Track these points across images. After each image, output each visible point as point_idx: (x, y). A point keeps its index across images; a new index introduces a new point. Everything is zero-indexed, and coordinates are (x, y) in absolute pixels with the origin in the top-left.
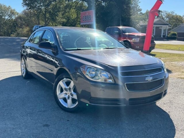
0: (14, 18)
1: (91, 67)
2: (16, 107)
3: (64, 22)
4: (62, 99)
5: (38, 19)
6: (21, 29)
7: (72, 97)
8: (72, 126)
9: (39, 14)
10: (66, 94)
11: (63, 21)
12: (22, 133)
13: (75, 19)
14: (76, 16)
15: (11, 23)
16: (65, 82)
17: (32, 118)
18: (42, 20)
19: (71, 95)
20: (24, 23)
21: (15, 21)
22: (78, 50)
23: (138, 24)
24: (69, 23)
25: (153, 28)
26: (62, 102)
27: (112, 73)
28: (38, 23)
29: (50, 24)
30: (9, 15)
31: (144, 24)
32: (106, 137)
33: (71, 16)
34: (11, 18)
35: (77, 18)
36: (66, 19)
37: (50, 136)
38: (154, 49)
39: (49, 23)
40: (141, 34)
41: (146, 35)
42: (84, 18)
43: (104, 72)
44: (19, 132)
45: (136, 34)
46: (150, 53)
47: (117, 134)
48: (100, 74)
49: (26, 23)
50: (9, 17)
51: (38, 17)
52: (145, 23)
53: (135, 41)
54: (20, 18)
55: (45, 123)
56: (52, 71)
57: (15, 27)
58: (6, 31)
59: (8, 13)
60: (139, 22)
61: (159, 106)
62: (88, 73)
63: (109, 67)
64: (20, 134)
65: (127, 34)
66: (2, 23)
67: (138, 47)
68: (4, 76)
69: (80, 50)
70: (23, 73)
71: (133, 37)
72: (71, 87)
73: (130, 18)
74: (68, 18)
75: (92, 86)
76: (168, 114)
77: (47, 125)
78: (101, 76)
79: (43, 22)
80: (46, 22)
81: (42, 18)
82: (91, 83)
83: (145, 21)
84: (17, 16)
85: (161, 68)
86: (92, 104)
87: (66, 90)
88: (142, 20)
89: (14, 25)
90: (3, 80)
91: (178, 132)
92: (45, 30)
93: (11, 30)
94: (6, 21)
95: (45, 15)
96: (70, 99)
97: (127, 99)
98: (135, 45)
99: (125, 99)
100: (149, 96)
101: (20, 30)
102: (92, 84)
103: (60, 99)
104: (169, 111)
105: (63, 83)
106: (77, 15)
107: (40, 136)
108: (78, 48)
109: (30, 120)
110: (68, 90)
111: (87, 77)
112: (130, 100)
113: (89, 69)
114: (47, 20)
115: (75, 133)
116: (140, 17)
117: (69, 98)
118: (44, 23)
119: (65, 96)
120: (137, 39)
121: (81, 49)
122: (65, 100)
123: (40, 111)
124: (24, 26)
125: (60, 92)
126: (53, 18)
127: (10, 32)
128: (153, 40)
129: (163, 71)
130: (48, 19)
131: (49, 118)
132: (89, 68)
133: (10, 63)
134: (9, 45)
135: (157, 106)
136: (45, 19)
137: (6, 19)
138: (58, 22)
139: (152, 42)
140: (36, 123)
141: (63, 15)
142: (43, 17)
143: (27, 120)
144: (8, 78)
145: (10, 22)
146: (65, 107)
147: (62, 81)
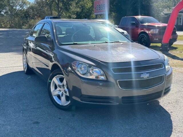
0: (25, 8)
1: (82, 63)
2: (11, 104)
3: (77, 12)
4: (57, 96)
5: (51, 9)
6: (33, 20)
7: (65, 94)
8: (63, 124)
9: (51, 3)
10: (60, 91)
11: (77, 10)
12: (11, 129)
13: (90, 8)
14: (91, 5)
15: (22, 14)
16: (58, 78)
17: (24, 115)
18: (55, 10)
19: (65, 92)
20: (36, 13)
21: (26, 12)
22: (74, 44)
23: (161, 12)
24: (83, 13)
25: (180, 17)
26: (55, 98)
27: (103, 69)
28: (50, 13)
29: (64, 15)
30: (20, 5)
31: (168, 13)
32: (95, 136)
33: (86, 4)
34: (22, 8)
35: (93, 6)
36: (80, 8)
37: (38, 133)
38: (176, 41)
39: (62, 13)
40: (161, 25)
41: (168, 25)
42: (97, 8)
43: (96, 69)
44: (8, 128)
45: (156, 24)
46: (172, 46)
47: (107, 134)
48: (92, 70)
49: (38, 13)
50: (20, 7)
51: (50, 7)
52: (169, 11)
53: (154, 32)
54: (32, 8)
55: (36, 120)
56: (48, 66)
57: (27, 17)
58: (17, 22)
59: (19, 3)
60: (163, 10)
61: (162, 106)
62: (79, 70)
63: (101, 62)
64: (9, 131)
65: (146, 24)
66: (14, 14)
67: (157, 39)
68: (6, 71)
69: (76, 44)
70: (25, 68)
71: (151, 27)
72: (64, 84)
73: (151, 6)
74: (82, 7)
75: (84, 83)
76: (169, 114)
77: (37, 123)
78: (93, 72)
79: (56, 12)
80: (59, 12)
81: (55, 8)
82: (82, 80)
83: (170, 8)
84: (28, 6)
85: (162, 64)
86: (83, 102)
87: (60, 86)
88: (166, 8)
89: (26, 16)
90: (4, 75)
91: (174, 134)
92: (45, 23)
93: (23, 21)
94: (17, 12)
95: (58, 4)
96: (64, 96)
97: (120, 97)
98: (153, 37)
99: (117, 97)
100: (145, 94)
101: (31, 22)
102: (84, 82)
103: (54, 96)
104: (172, 111)
105: (57, 79)
106: (93, 4)
107: (28, 133)
108: (75, 43)
109: (22, 117)
110: (62, 87)
111: (78, 73)
112: (123, 98)
113: (80, 65)
114: (61, 10)
115: (64, 131)
116: (165, 4)
117: (62, 95)
118: (57, 14)
119: (59, 93)
120: (156, 30)
121: (78, 43)
122: (59, 97)
123: (34, 108)
124: (36, 17)
125: (54, 89)
126: (66, 8)
127: (21, 24)
128: (175, 31)
129: (164, 68)
130: (61, 8)
131: (41, 115)
132: (80, 63)
133: (15, 58)
134: (18, 38)
135: (160, 105)
136: (58, 9)
137: (17, 10)
138: (72, 12)
139: (174, 33)
140: (26, 120)
141: (77, 4)
142: (55, 6)
143: (18, 117)
144: (10, 73)
145: (21, 12)
146: (59, 105)
147: (56, 77)
